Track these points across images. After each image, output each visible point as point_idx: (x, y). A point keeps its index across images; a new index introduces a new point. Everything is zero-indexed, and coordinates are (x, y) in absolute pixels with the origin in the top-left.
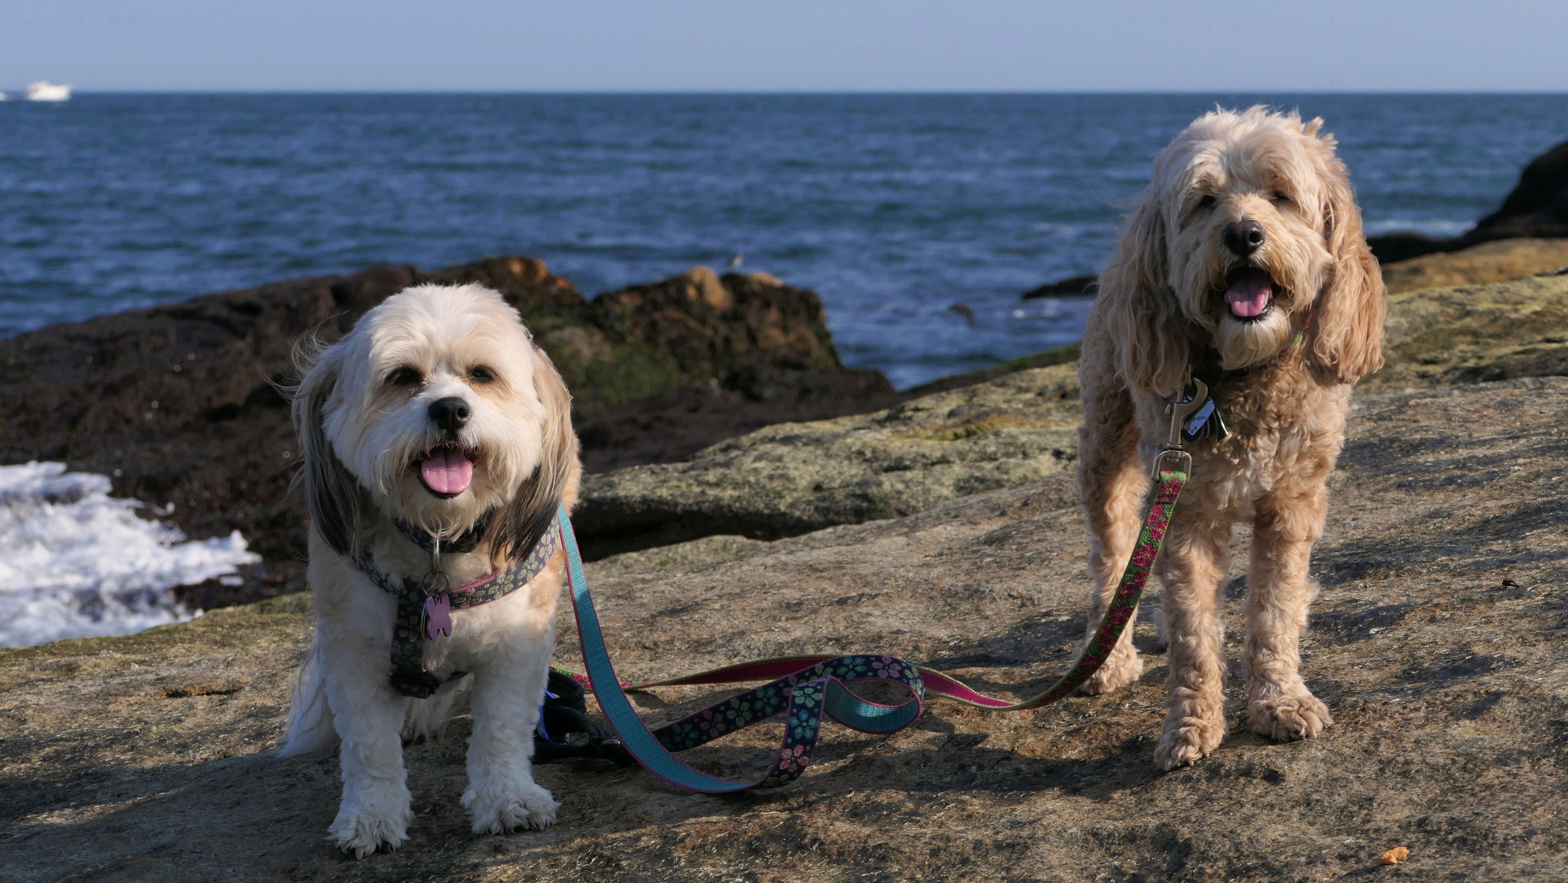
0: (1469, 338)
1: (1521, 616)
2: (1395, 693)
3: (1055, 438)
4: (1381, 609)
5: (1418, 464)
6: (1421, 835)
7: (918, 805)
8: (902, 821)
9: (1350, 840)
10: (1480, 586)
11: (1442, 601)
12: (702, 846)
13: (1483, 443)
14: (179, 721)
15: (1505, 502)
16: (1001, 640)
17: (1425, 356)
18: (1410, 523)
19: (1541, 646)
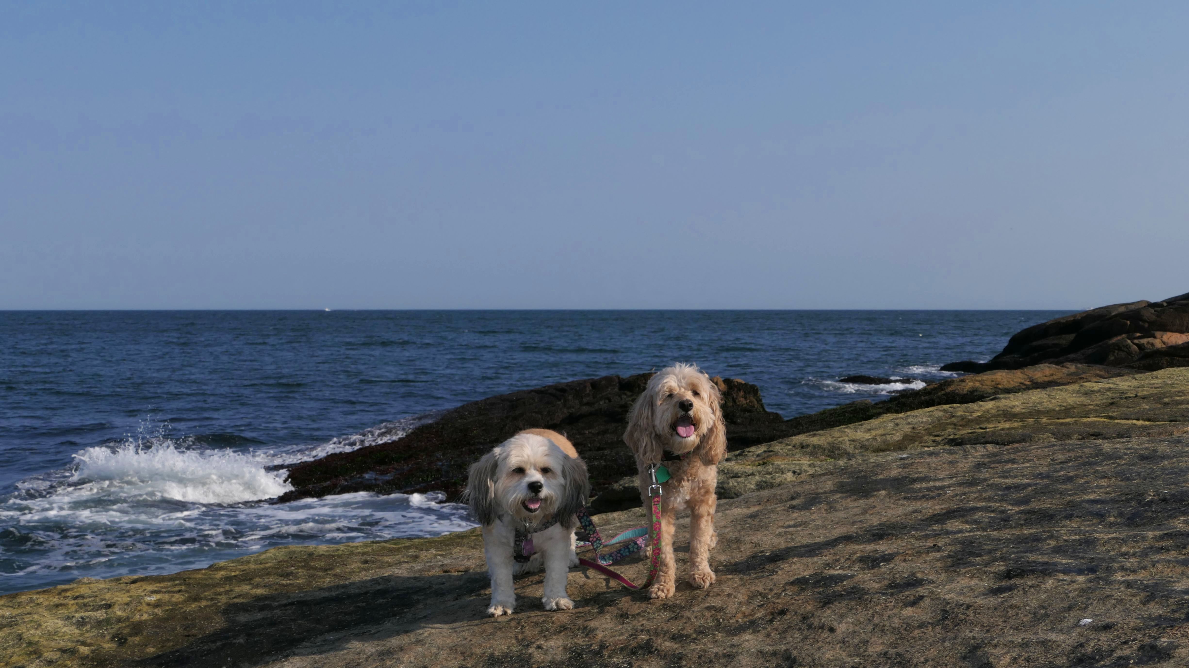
0: (953, 426)
1: (938, 560)
2: (883, 594)
3: (794, 466)
4: (886, 555)
5: (914, 489)
6: (884, 659)
7: (698, 635)
8: (690, 642)
9: (857, 660)
10: (925, 546)
11: (909, 552)
12: (614, 650)
13: (939, 480)
14: (444, 583)
15: (943, 506)
16: (742, 563)
17: (935, 433)
18: (906, 515)
19: (943, 575)
